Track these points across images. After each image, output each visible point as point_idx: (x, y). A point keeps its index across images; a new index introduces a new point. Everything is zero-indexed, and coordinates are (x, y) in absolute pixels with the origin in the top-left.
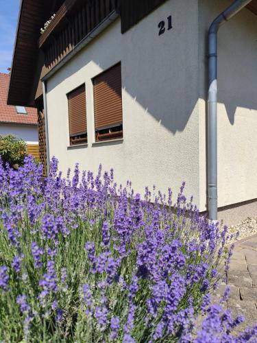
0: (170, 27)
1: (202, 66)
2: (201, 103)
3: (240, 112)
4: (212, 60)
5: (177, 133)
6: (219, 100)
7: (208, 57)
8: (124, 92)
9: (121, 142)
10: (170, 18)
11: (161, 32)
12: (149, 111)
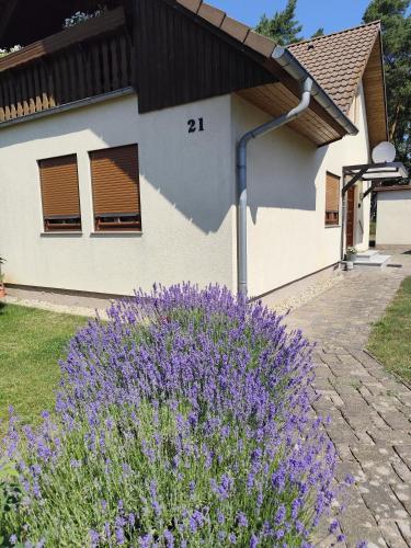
0: (201, 129)
1: (234, 174)
2: (234, 208)
3: (261, 210)
4: (243, 170)
5: (210, 233)
6: (248, 204)
7: (239, 167)
8: (142, 179)
9: (140, 235)
10: (201, 120)
11: (191, 130)
12: (177, 207)
